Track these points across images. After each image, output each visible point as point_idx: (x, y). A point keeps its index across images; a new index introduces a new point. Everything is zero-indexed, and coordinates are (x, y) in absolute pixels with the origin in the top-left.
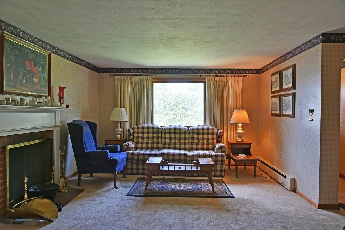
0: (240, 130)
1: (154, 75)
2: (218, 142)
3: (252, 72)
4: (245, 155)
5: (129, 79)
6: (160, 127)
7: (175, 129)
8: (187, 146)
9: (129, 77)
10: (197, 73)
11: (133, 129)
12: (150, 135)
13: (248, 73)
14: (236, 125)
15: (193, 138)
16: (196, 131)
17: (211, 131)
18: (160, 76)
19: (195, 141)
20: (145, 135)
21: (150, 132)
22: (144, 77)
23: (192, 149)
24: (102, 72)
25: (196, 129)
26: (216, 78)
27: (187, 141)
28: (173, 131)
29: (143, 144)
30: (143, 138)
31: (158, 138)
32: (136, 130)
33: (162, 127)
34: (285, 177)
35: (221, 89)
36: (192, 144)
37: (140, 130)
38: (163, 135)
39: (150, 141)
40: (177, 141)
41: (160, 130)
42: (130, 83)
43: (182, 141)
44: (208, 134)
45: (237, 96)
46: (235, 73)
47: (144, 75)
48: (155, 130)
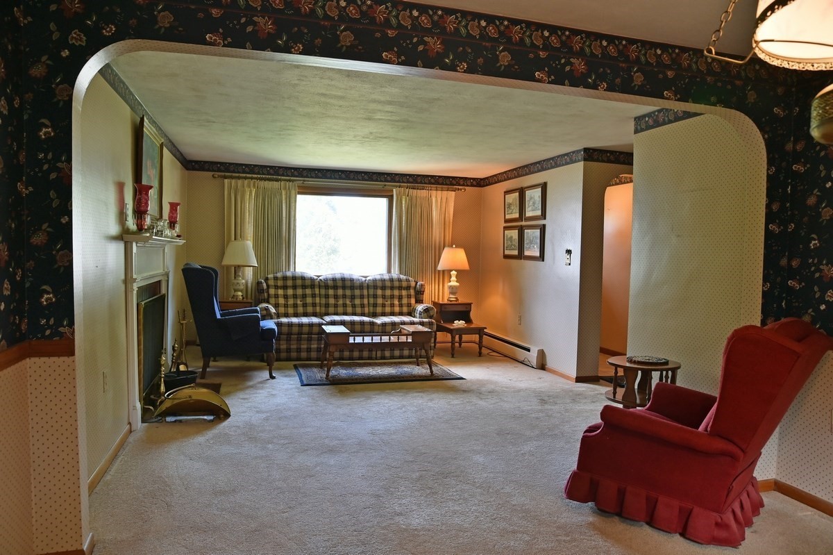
0: (453, 281)
1: (300, 180)
2: (419, 301)
3: (469, 184)
4: (464, 322)
5: (252, 185)
6: (315, 277)
7: (343, 280)
8: (366, 310)
9: (252, 182)
10: (377, 181)
11: (266, 280)
12: (299, 292)
13: (463, 185)
14: (446, 273)
15: (375, 296)
16: (379, 284)
17: (404, 284)
18: (311, 182)
19: (380, 301)
20: (290, 292)
21: (299, 286)
22: (283, 183)
23: (374, 315)
24: (194, 169)
25: (379, 280)
26: (411, 191)
27: (366, 301)
28: (340, 284)
29: (287, 307)
30: (286, 297)
31: (314, 296)
32: (271, 282)
33: (319, 276)
34: (529, 350)
35: (419, 210)
36: (375, 305)
37: (280, 283)
38: (323, 292)
39: (299, 302)
40: (348, 302)
41: (317, 283)
42: (253, 195)
43: (357, 302)
44: (400, 288)
45: (445, 224)
46: (442, 184)
47: (280, 180)
48: (308, 283)
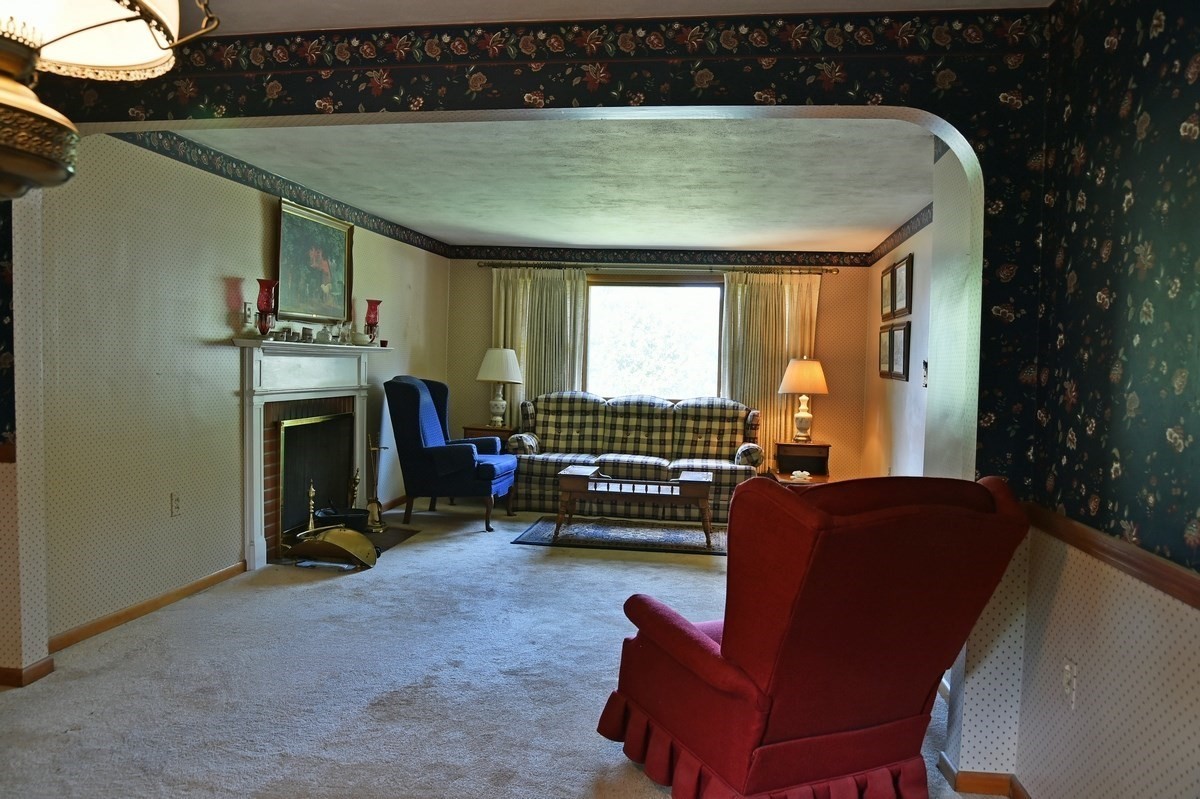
0: (803, 411)
1: (590, 266)
2: (746, 440)
3: (848, 262)
4: (807, 473)
5: (526, 274)
6: (602, 400)
7: (639, 404)
8: (668, 449)
9: (527, 271)
10: (701, 262)
11: (535, 402)
12: (577, 419)
13: (838, 264)
14: (793, 398)
15: (683, 429)
16: (691, 412)
17: (729, 413)
18: (607, 268)
19: (689, 436)
20: (565, 419)
21: (578, 411)
22: (567, 271)
23: (679, 456)
24: (458, 256)
25: (692, 407)
26: (750, 275)
27: (668, 436)
28: (633, 410)
29: (559, 439)
30: (558, 425)
31: (595, 425)
32: (541, 405)
33: (607, 399)
35: (762, 303)
36: (682, 442)
37: (552, 406)
38: (609, 420)
39: (575, 433)
40: (643, 436)
41: (602, 408)
42: (529, 287)
43: (656, 436)
44: (722, 419)
45: (803, 324)
46: (804, 264)
47: (565, 267)
48: (590, 407)
